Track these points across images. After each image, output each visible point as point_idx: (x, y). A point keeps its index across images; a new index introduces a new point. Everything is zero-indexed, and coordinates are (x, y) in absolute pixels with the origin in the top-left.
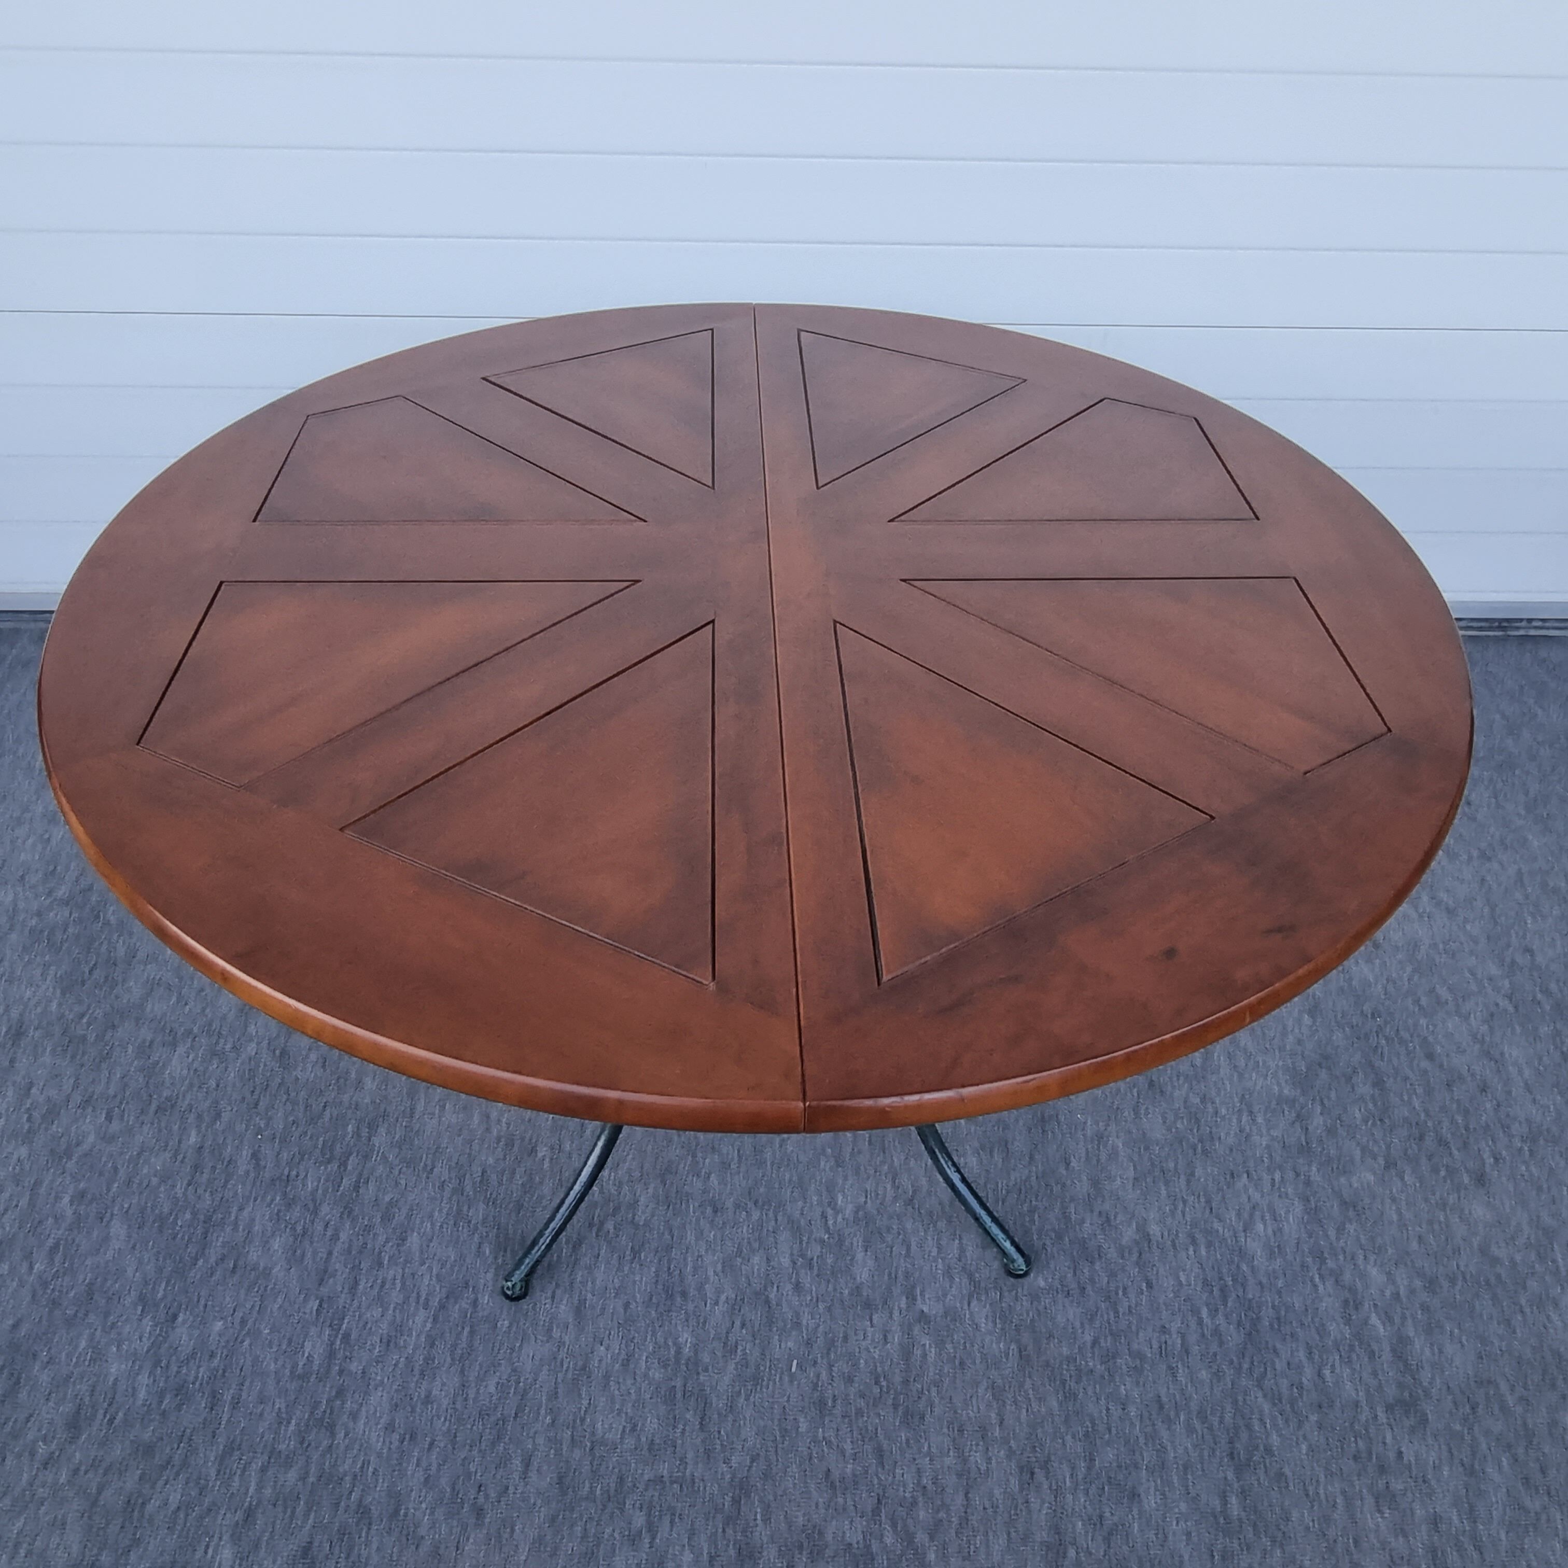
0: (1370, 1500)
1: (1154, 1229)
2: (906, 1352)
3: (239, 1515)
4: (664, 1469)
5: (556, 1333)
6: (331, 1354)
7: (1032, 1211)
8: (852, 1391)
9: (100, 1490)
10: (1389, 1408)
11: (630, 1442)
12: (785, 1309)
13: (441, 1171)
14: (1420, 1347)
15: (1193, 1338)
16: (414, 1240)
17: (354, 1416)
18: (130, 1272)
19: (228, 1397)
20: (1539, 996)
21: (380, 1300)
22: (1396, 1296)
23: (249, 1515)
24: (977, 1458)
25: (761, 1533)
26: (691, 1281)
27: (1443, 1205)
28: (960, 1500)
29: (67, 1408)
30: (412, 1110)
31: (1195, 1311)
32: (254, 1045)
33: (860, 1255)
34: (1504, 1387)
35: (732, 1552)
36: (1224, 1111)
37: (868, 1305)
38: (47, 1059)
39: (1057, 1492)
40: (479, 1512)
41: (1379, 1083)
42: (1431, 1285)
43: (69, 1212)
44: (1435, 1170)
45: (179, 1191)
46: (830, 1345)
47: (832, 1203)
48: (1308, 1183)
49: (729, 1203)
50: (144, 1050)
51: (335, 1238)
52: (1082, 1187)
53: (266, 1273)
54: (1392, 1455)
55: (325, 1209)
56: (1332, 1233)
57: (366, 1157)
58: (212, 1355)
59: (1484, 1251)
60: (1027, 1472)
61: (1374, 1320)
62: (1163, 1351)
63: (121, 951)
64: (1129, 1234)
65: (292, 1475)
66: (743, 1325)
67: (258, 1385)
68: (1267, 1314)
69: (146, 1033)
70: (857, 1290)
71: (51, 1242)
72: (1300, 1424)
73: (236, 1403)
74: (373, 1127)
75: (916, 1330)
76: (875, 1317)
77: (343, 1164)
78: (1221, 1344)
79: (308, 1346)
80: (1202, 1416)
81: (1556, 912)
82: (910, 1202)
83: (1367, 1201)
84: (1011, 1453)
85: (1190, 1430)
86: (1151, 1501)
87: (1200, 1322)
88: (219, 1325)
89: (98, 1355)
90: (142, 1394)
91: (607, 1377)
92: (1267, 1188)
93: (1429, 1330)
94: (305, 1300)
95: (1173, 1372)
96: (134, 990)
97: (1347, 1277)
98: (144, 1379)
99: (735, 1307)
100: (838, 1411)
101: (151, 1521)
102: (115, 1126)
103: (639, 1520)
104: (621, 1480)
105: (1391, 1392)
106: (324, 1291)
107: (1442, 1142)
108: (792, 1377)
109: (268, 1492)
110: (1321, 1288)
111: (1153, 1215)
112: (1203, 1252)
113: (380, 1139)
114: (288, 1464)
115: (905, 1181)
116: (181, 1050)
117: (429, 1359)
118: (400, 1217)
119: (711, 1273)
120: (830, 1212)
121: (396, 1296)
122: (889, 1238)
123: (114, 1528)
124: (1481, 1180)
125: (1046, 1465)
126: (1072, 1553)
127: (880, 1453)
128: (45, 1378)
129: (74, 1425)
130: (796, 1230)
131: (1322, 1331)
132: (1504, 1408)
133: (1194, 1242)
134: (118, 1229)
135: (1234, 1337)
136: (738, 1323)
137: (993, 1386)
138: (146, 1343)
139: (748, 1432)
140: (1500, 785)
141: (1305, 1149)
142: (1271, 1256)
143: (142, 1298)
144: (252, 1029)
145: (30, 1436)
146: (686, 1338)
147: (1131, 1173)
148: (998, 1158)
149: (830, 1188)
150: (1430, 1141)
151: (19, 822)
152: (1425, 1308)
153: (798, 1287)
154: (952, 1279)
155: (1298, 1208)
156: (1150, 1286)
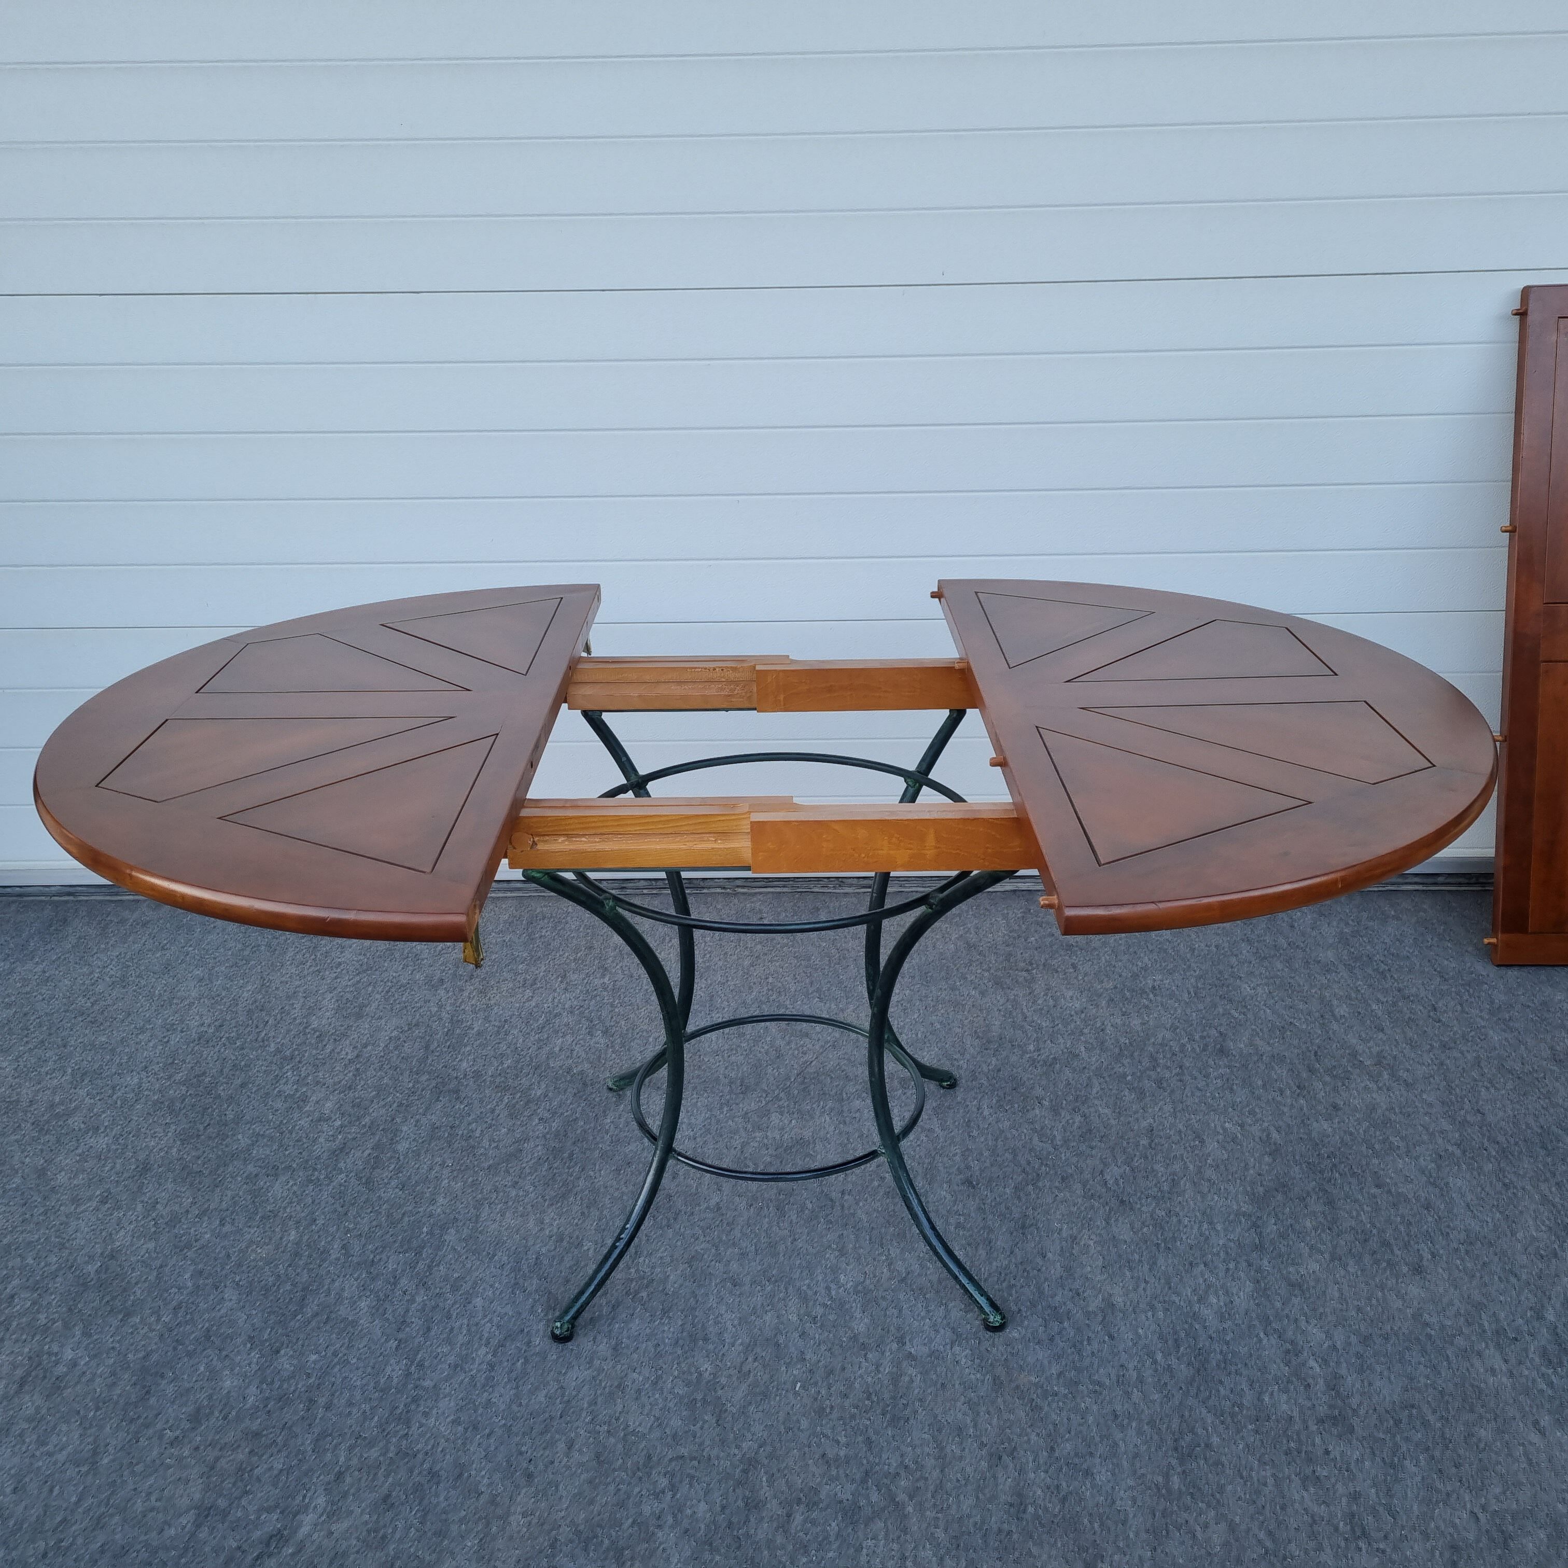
0: (1297, 1481)
1: (1119, 1300)
2: (895, 1379)
3: (332, 1477)
4: (684, 1451)
5: (597, 1363)
6: (408, 1374)
7: (1011, 1287)
8: (847, 1403)
9: (217, 1459)
10: (1321, 1421)
11: (656, 1434)
12: (792, 1349)
13: (502, 1256)
14: (1351, 1381)
15: (1148, 1373)
16: (478, 1302)
17: (426, 1415)
18: (241, 1322)
19: (322, 1401)
20: (1486, 1144)
21: (449, 1341)
22: (1334, 1347)
23: (340, 1476)
24: (953, 1448)
25: (765, 1491)
26: (712, 1330)
27: (1382, 1287)
28: (936, 1474)
29: (190, 1408)
30: (478, 1217)
31: (1151, 1354)
32: (343, 1176)
33: (858, 1315)
34: (1425, 1409)
35: (740, 1503)
36: (1186, 1221)
37: (864, 1346)
38: (170, 1186)
39: (1021, 1471)
40: (530, 1476)
41: (1330, 1203)
42: (1366, 1340)
43: (189, 1284)
44: (1377, 1262)
45: (281, 1269)
46: (830, 1372)
47: (836, 1281)
48: (1259, 1270)
49: (747, 1280)
50: (251, 1179)
51: (412, 1300)
52: (1056, 1271)
53: (354, 1323)
54: (1320, 1452)
55: (404, 1282)
56: (1278, 1305)
57: (438, 1248)
58: (309, 1376)
59: (1416, 1316)
60: (996, 1459)
61: (1312, 1363)
62: (1120, 1381)
63: (230, 1116)
64: (1094, 1305)
65: (374, 1453)
66: (755, 1360)
67: (347, 1395)
68: (1215, 1358)
69: (251, 1168)
70: (855, 1338)
71: (174, 1303)
72: (1238, 1431)
73: (328, 1407)
74: (444, 1228)
75: (905, 1364)
76: (870, 1356)
77: (418, 1253)
78: (1172, 1377)
79: (389, 1369)
80: (1152, 1423)
81: (1510, 1085)
82: (903, 1280)
83: (1312, 1284)
84: (982, 1445)
85: (1140, 1432)
86: (1102, 1476)
87: (1155, 1362)
88: (314, 1357)
89: (213, 1375)
90: (251, 1400)
91: (639, 1391)
92: (1221, 1274)
93: (1361, 1371)
94: (387, 1341)
95: (1128, 1394)
96: (243, 1140)
97: (1290, 1334)
98: (253, 1389)
99: (748, 1348)
100: (835, 1415)
101: (258, 1479)
102: (227, 1228)
103: (663, 1482)
104: (649, 1457)
105: (1322, 1410)
106: (401, 1335)
107: (1386, 1244)
108: (796, 1394)
109: (355, 1461)
110: (1265, 1341)
111: (1117, 1290)
112: (1161, 1314)
113: (451, 1236)
114: (371, 1444)
115: (900, 1266)
116: (283, 1179)
117: (490, 1379)
118: (466, 1287)
119: (729, 1324)
120: (833, 1286)
121: (461, 1339)
122: (884, 1304)
123: (227, 1484)
124: (1418, 1270)
125: (1012, 1453)
126: (1031, 1509)
127: (869, 1442)
128: (170, 1390)
129: (196, 1418)
130: (804, 1299)
131: (1264, 1370)
132: (1426, 1424)
133: (1152, 1307)
134: (230, 1294)
135: (1184, 1371)
136: (750, 1359)
137: (968, 1402)
138: (254, 1367)
139: (757, 1429)
140: (1466, 997)
141: (1259, 1248)
142: (1222, 1319)
143: (251, 1338)
144: (342, 1165)
145: (159, 1426)
146: (706, 1367)
147: (1100, 1263)
148: (982, 1252)
149: (835, 1270)
150: (1374, 1243)
151: (142, 1030)
152: (1359, 1356)
153: (803, 1335)
154: (937, 1331)
155: (1249, 1286)
156: (1112, 1337)
